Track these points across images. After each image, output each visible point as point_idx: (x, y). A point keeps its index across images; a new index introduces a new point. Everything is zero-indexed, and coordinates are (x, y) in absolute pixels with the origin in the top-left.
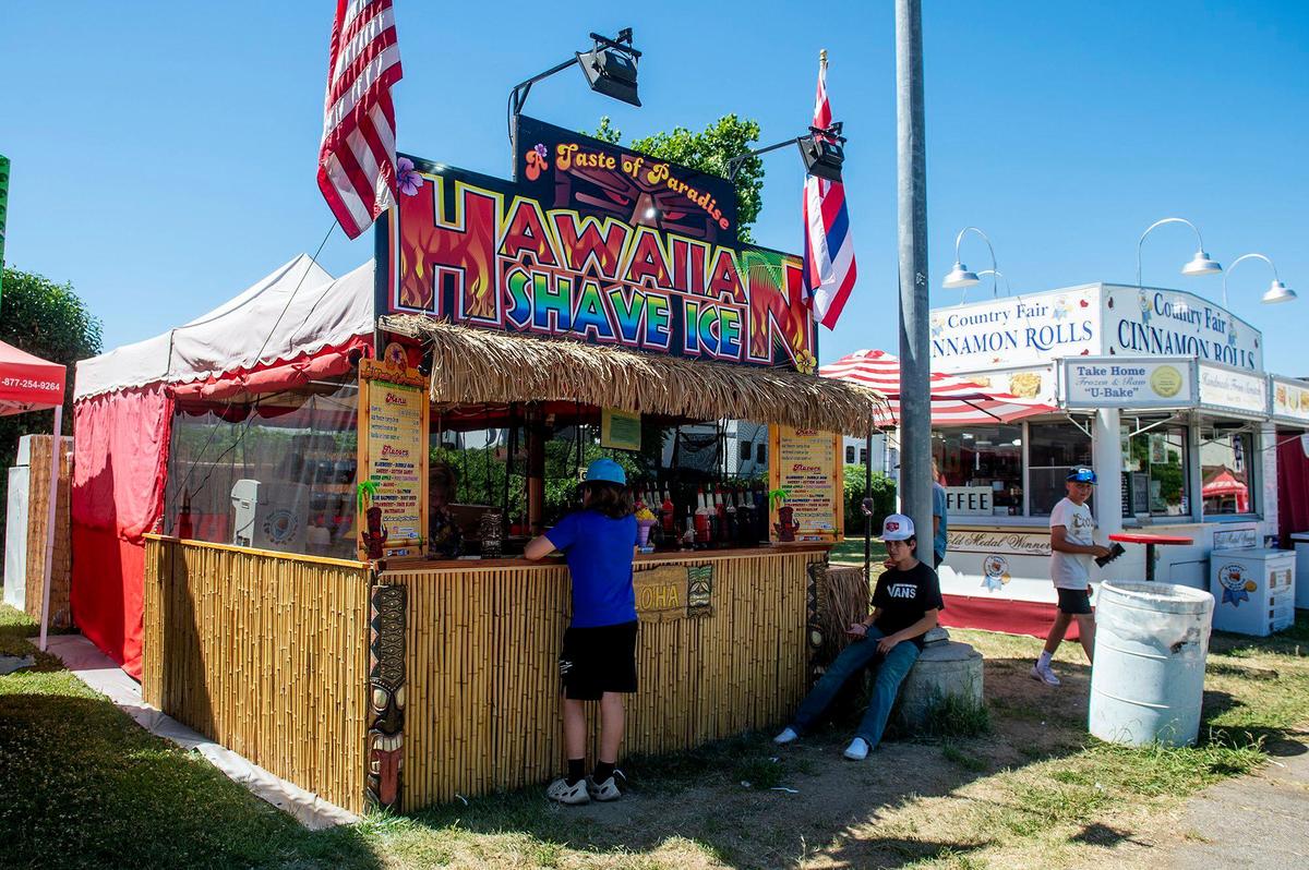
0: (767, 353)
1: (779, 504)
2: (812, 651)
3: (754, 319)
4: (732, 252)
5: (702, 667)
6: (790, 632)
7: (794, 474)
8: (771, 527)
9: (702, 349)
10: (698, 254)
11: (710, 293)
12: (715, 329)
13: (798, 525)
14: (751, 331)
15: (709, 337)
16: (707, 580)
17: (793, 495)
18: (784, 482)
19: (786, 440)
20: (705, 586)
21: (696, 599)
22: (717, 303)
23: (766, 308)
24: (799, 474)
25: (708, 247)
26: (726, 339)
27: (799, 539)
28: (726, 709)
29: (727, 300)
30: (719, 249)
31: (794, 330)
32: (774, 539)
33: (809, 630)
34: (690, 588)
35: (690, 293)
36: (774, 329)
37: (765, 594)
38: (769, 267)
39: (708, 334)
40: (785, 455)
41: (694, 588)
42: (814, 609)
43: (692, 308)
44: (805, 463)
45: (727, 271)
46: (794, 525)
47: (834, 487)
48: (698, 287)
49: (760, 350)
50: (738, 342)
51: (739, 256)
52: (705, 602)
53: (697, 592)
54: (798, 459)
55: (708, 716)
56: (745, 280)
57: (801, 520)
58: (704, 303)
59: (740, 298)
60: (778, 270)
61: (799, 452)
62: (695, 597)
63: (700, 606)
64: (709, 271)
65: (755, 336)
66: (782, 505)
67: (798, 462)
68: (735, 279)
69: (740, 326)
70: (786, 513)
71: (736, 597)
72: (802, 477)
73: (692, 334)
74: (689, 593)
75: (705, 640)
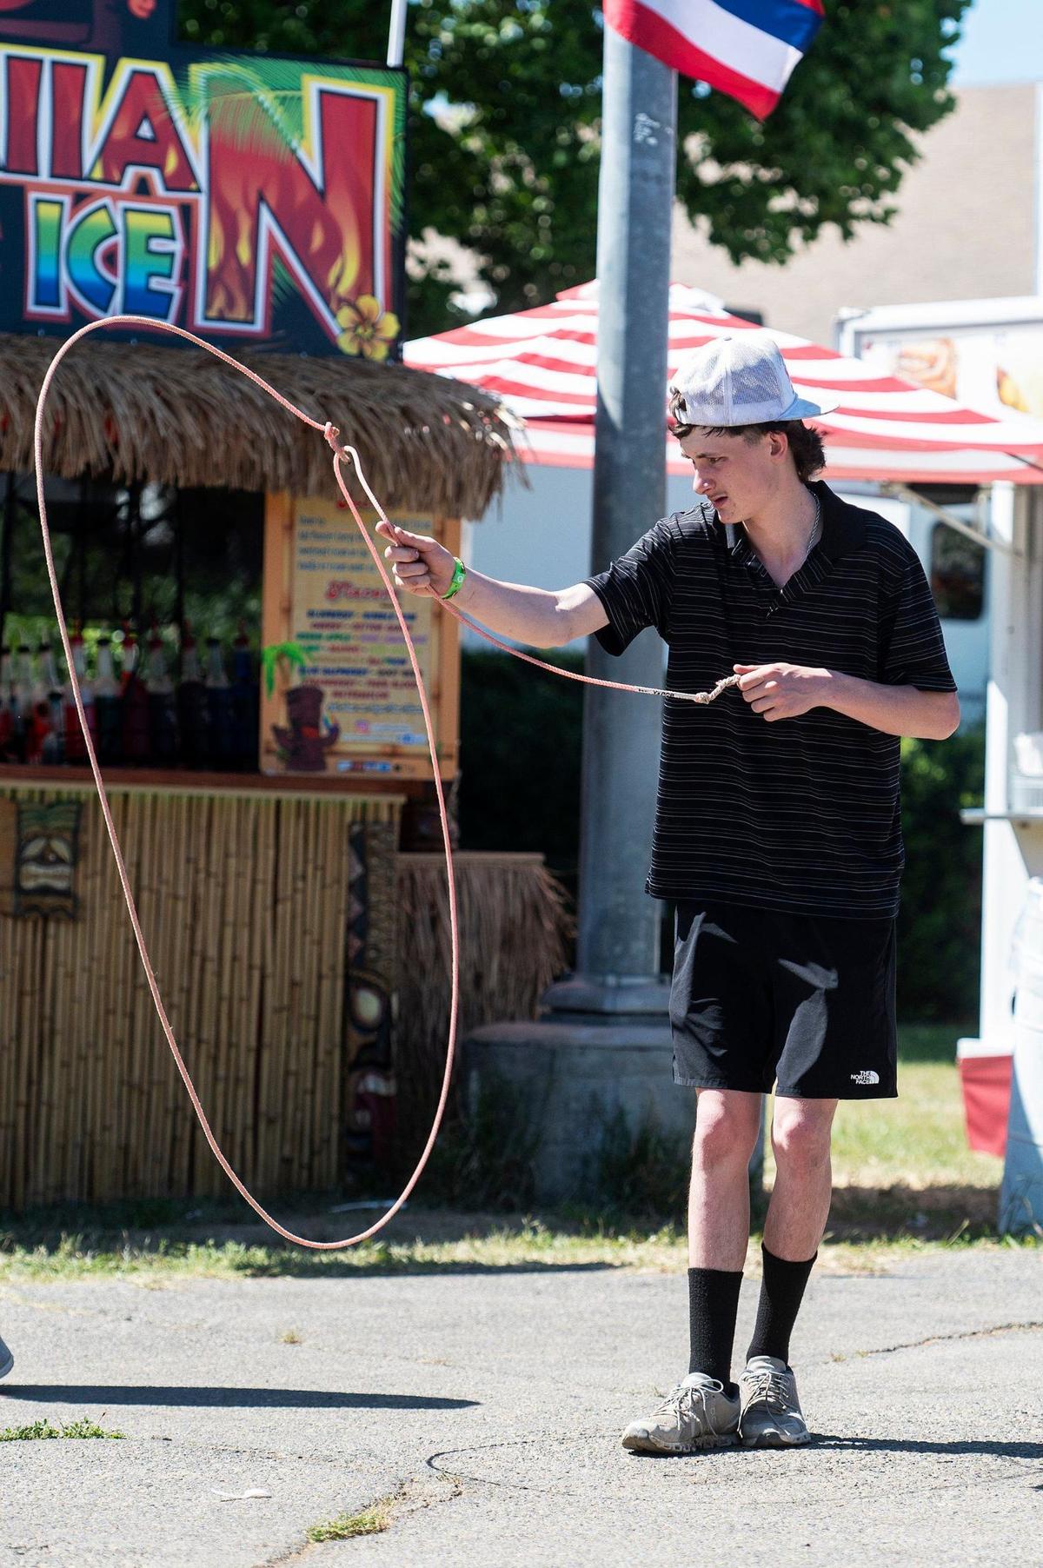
0: (251, 307)
1: (286, 678)
2: (356, 1039)
3: (217, 230)
4: (162, 71)
5: (53, 1032)
6: (294, 984)
7: (327, 606)
8: (266, 735)
9: (72, 304)
10: (70, 84)
11: (98, 174)
12: (110, 259)
13: (335, 731)
14: (208, 255)
15: (89, 276)
16: (68, 835)
17: (324, 656)
18: (302, 623)
19: (309, 521)
20: (61, 848)
21: (36, 875)
22: (117, 197)
23: (253, 197)
24: (343, 605)
25: (95, 64)
26: (137, 280)
27: (338, 767)
28: (113, 1138)
29: (143, 188)
30: (126, 67)
31: (333, 248)
32: (270, 764)
33: (352, 984)
34: (20, 849)
35: (44, 176)
36: (274, 250)
37: (224, 886)
38: (267, 97)
39: (94, 270)
40: (305, 558)
41: (34, 849)
42: (362, 935)
43: (49, 213)
44: (358, 580)
45: (146, 116)
46: (324, 732)
47: (434, 640)
48: (67, 161)
49: (231, 302)
50: (172, 286)
51: (180, 77)
52: (60, 885)
53: (41, 859)
54: (341, 567)
55: (64, 1148)
56: (195, 138)
57: (346, 720)
58: (80, 198)
59: (182, 179)
60: (292, 103)
61: (343, 552)
62: (33, 869)
63: (45, 891)
64: (97, 121)
65: (222, 266)
66: (296, 681)
67: (340, 576)
68: (168, 135)
69: (177, 247)
70: (304, 702)
71: (145, 881)
72: (346, 615)
73: (48, 271)
74: (20, 861)
75: (61, 970)
